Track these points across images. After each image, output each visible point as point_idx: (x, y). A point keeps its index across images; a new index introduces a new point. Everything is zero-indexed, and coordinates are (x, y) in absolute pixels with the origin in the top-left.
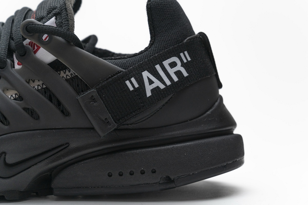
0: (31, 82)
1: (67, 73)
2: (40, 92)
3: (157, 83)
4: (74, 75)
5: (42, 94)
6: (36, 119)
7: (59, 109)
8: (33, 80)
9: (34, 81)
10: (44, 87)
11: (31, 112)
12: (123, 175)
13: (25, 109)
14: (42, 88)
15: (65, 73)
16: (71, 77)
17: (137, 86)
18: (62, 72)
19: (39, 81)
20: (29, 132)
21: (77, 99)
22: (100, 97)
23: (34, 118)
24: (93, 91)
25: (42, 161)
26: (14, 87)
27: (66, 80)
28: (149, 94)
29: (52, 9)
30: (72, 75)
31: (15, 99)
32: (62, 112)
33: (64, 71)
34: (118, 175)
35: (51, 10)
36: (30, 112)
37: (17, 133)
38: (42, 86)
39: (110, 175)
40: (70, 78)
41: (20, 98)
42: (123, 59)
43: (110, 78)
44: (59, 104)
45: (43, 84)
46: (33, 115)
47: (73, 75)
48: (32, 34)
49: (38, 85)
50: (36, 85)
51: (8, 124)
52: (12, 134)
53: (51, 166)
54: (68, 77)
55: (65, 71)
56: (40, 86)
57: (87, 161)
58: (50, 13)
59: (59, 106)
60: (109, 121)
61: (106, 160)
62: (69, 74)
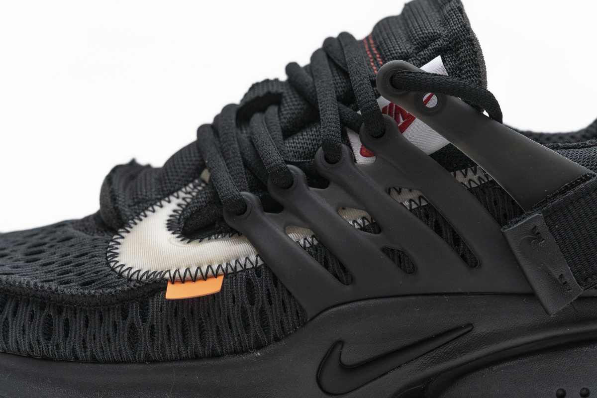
0: (394, 192)
1: (470, 174)
2: (416, 214)
4: (486, 181)
5: (421, 218)
6: (409, 273)
7: (457, 251)
8: (398, 189)
9: (399, 192)
10: (424, 203)
11: (399, 258)
12: (591, 395)
13: (385, 250)
14: (420, 207)
15: (465, 175)
16: (479, 184)
18: (458, 172)
19: (410, 190)
20: (396, 299)
21: (503, 233)
22: (550, 230)
23: (405, 270)
24: (535, 218)
25: (412, 360)
26: (359, 203)
27: (468, 189)
29: (429, 38)
30: (482, 181)
31: (363, 229)
32: (463, 257)
33: (463, 171)
34: (579, 395)
35: (426, 41)
36: (396, 257)
37: (371, 302)
38: (418, 203)
39: (562, 395)
40: (476, 186)
41: (374, 227)
42: (583, 147)
43: (567, 188)
44: (456, 241)
45: (420, 198)
46: (402, 264)
47: (484, 181)
48: (402, 92)
49: (410, 201)
50: (406, 199)
51: (351, 281)
52: (359, 303)
53: (430, 370)
54: (473, 185)
55: (466, 172)
56: (414, 201)
57: (512, 363)
58: (425, 47)
59: (455, 246)
60: (568, 280)
61: (555, 362)
62: (475, 178)
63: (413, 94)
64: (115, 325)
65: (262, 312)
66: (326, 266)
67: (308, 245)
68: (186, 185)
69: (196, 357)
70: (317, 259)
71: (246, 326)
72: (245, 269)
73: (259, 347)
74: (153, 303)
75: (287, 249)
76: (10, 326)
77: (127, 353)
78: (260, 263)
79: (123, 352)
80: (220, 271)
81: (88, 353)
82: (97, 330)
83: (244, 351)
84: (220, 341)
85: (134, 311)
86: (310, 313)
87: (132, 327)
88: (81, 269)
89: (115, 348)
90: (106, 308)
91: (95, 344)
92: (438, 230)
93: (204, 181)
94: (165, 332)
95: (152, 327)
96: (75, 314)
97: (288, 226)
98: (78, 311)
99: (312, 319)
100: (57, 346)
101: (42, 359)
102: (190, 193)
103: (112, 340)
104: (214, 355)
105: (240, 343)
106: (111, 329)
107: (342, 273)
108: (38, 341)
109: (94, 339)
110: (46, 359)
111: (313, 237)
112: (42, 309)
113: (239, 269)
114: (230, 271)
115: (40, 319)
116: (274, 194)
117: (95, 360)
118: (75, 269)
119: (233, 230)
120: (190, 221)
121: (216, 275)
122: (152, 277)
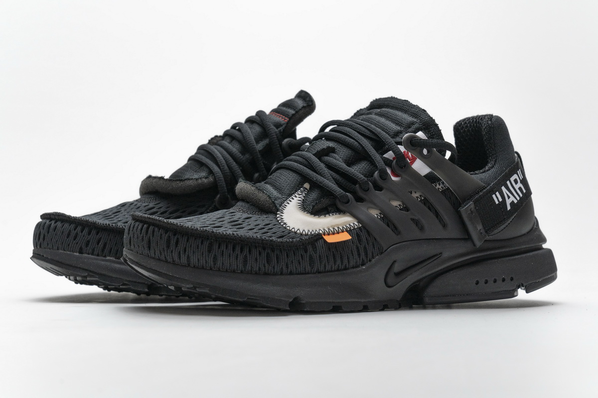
1: (438, 185)
3: (512, 198)
4: (445, 188)
5: (423, 205)
6: (421, 230)
7: (438, 219)
8: (410, 192)
10: (423, 198)
11: (417, 223)
12: (488, 282)
13: (411, 219)
14: (421, 200)
15: (436, 186)
16: (442, 190)
17: (501, 200)
19: (416, 192)
22: (476, 209)
23: (419, 229)
24: (471, 205)
26: (398, 198)
27: (438, 192)
28: (509, 208)
30: (443, 188)
31: (400, 210)
32: (440, 222)
34: (484, 282)
36: (415, 223)
38: (420, 198)
39: (477, 283)
41: (406, 209)
43: (479, 192)
45: (420, 196)
46: (418, 226)
48: (415, 148)
50: (415, 196)
51: (399, 233)
54: (440, 190)
55: (436, 184)
56: (418, 197)
60: (482, 232)
62: (440, 187)
63: (419, 148)
64: (302, 256)
65: (365, 248)
66: (388, 225)
67: (379, 217)
68: (296, 191)
69: (338, 270)
70: (384, 222)
71: (359, 255)
72: (354, 229)
73: (363, 264)
74: (319, 244)
75: (372, 218)
76: (248, 258)
77: (308, 268)
78: (360, 225)
79: (307, 268)
80: (344, 230)
81: (289, 270)
82: (293, 259)
83: (357, 267)
84: (349, 262)
85: (310, 248)
86: (385, 249)
87: (311, 256)
88: (273, 230)
89: (303, 266)
90: (296, 248)
91: (293, 265)
92: (429, 208)
93: (306, 189)
94: (326, 258)
95: (320, 256)
96: (281, 251)
97: (369, 208)
98: (282, 250)
99: (385, 251)
100: (274, 267)
101: (263, 274)
102: (301, 195)
103: (301, 263)
104: (346, 269)
105: (356, 262)
106: (300, 258)
107: (395, 229)
108: (264, 265)
109: (292, 263)
110: (266, 274)
111: (380, 213)
112: (264, 249)
113: (352, 228)
114: (348, 229)
115: (264, 255)
117: (291, 273)
118: (270, 231)
119: (339, 211)
120: (316, 207)
121: (343, 232)
122: (313, 233)
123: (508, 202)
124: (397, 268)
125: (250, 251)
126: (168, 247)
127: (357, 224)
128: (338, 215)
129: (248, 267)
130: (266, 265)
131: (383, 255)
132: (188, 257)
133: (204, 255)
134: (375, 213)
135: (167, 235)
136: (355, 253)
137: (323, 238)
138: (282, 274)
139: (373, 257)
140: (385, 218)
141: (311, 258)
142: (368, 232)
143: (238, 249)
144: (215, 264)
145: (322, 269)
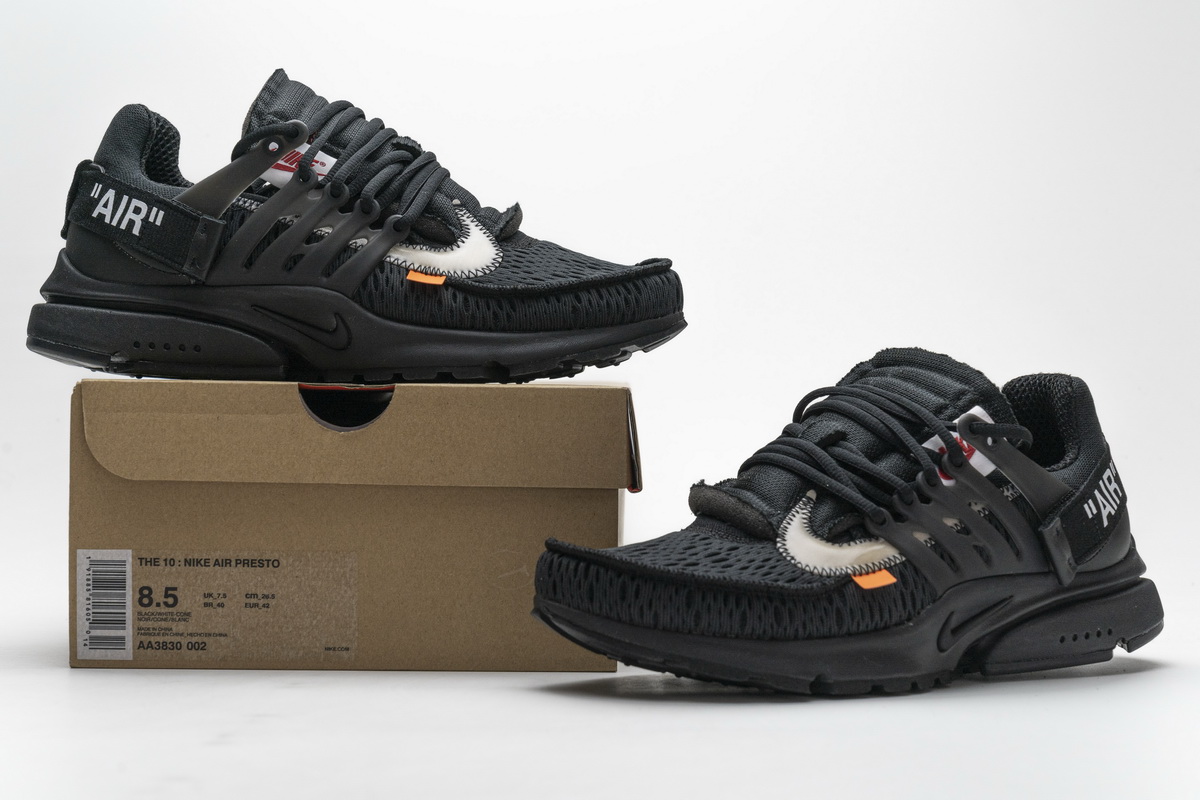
4: (1019, 495)
6: (988, 562)
10: (987, 513)
13: (974, 548)
14: (985, 515)
17: (1095, 512)
19: (977, 504)
22: (1064, 530)
23: (986, 561)
24: (1057, 523)
26: (952, 513)
28: (1106, 523)
34: (1072, 639)
36: (980, 552)
39: (1062, 640)
40: (1012, 499)
41: (965, 531)
45: (984, 509)
46: (984, 556)
47: (1017, 495)
50: (976, 510)
51: (958, 569)
56: (981, 511)
62: (1009, 494)
63: (981, 437)
64: (825, 610)
65: (912, 594)
66: (942, 558)
67: (929, 545)
68: (796, 503)
69: (876, 630)
70: (936, 553)
71: (904, 605)
72: (896, 565)
73: (909, 620)
74: (850, 589)
75: (919, 546)
76: (748, 616)
77: (835, 629)
78: (904, 559)
79: (833, 629)
80: (882, 566)
81: (807, 632)
82: (813, 615)
83: (902, 623)
84: (890, 616)
85: (836, 597)
86: (940, 594)
87: (838, 610)
88: (778, 570)
89: (827, 626)
90: (817, 598)
91: (812, 624)
92: (996, 527)
93: (812, 499)
94: (860, 613)
95: (851, 610)
96: (795, 604)
97: (913, 530)
98: (797, 602)
99: (941, 597)
100: (785, 629)
101: (770, 640)
102: (804, 509)
103: (825, 621)
104: (886, 627)
105: (900, 617)
106: (823, 613)
107: (952, 563)
108: (771, 625)
109: (812, 621)
110: (773, 639)
111: (929, 539)
112: (771, 600)
114: (888, 566)
115: (771, 610)
116: (902, 509)
117: (810, 637)
118: (773, 570)
119: (869, 536)
120: (833, 530)
121: (880, 569)
122: (838, 573)
123: (1105, 514)
124: (954, 623)
125: (750, 605)
126: (623, 598)
127: (897, 556)
128: (868, 543)
129: (748, 630)
130: (775, 626)
131: (938, 603)
132: (656, 615)
133: (681, 611)
134: (922, 537)
135: (620, 580)
136: (900, 603)
137: (853, 581)
138: (796, 638)
139: (923, 608)
140: (937, 547)
141: (838, 611)
142: (916, 570)
143: (732, 600)
144: (697, 625)
145: (854, 628)
